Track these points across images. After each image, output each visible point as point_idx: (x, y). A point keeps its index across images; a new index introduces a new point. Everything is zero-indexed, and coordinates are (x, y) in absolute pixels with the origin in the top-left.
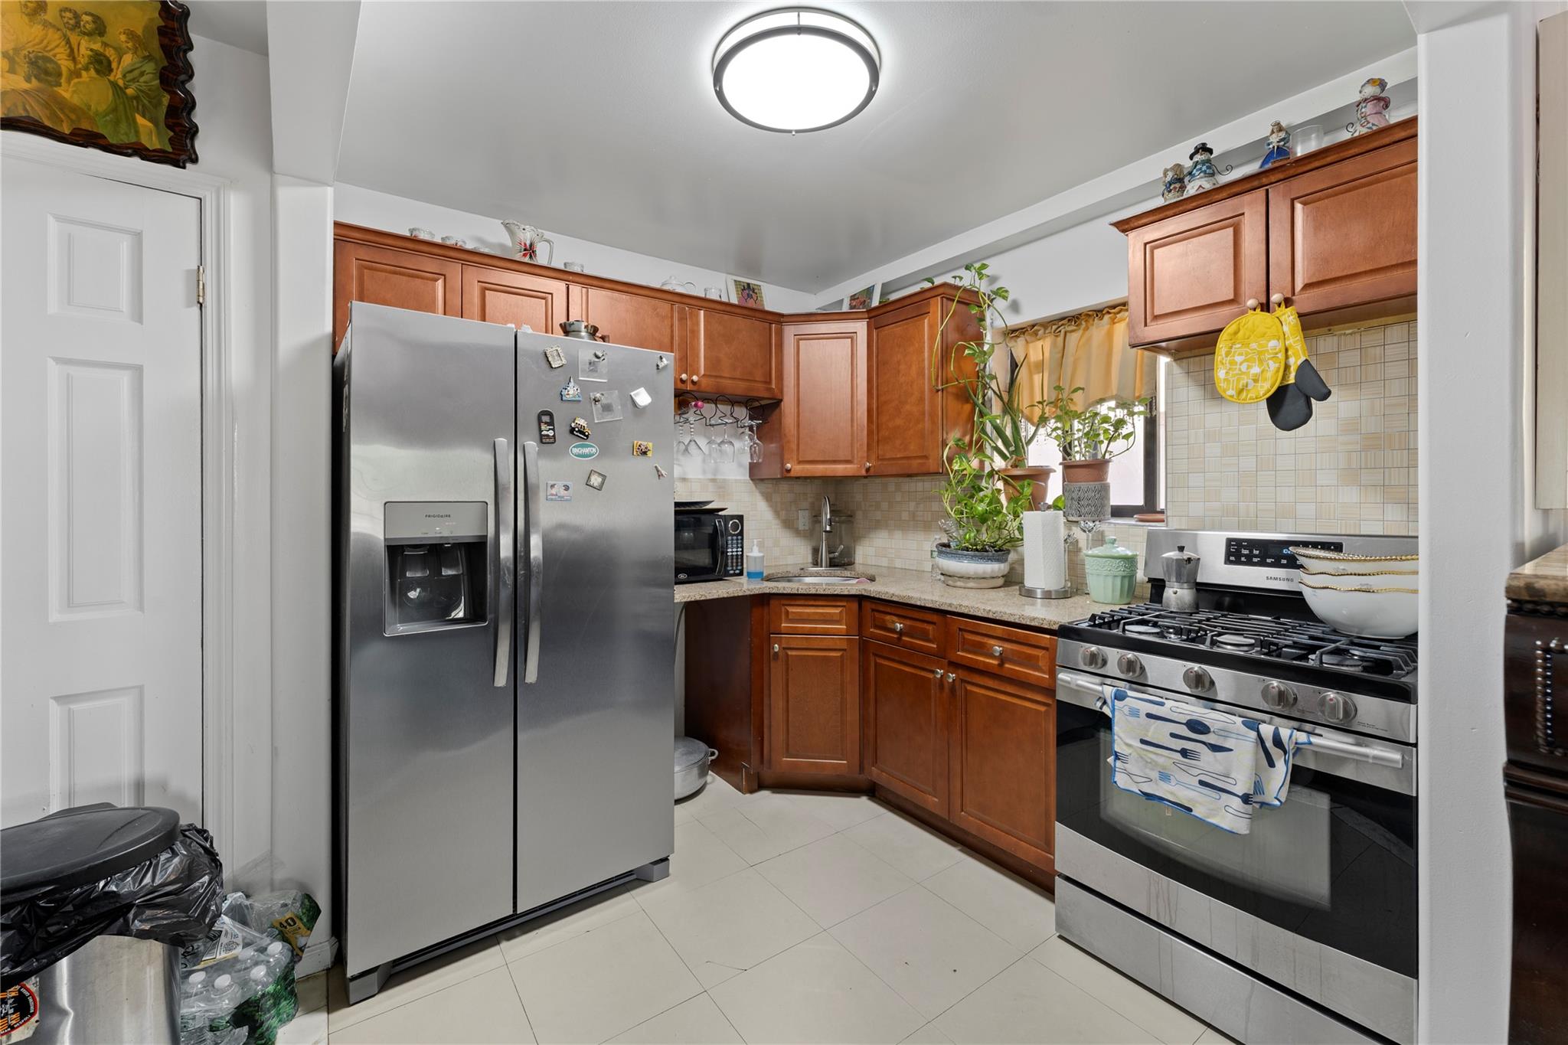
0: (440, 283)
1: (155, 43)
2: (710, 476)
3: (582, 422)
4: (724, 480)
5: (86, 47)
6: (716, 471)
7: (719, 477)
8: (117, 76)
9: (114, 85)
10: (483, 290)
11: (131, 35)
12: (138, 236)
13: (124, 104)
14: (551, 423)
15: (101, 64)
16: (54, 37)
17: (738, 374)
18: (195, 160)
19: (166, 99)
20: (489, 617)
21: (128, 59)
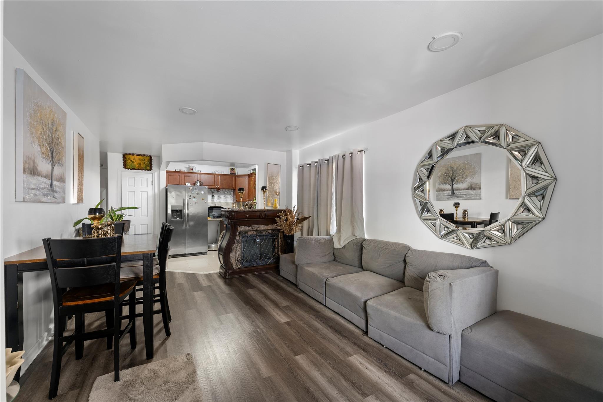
0: (179, 176)
1: (149, 161)
2: (225, 201)
3: (194, 196)
4: (228, 202)
5: (143, 162)
6: (226, 201)
7: (227, 202)
8: (146, 164)
9: (146, 165)
10: (185, 177)
11: (147, 160)
12: (147, 178)
13: (146, 166)
14: (190, 196)
15: (145, 163)
16: (141, 161)
17: (227, 185)
18: (152, 170)
19: (150, 165)
20: (183, 219)
21: (147, 162)
